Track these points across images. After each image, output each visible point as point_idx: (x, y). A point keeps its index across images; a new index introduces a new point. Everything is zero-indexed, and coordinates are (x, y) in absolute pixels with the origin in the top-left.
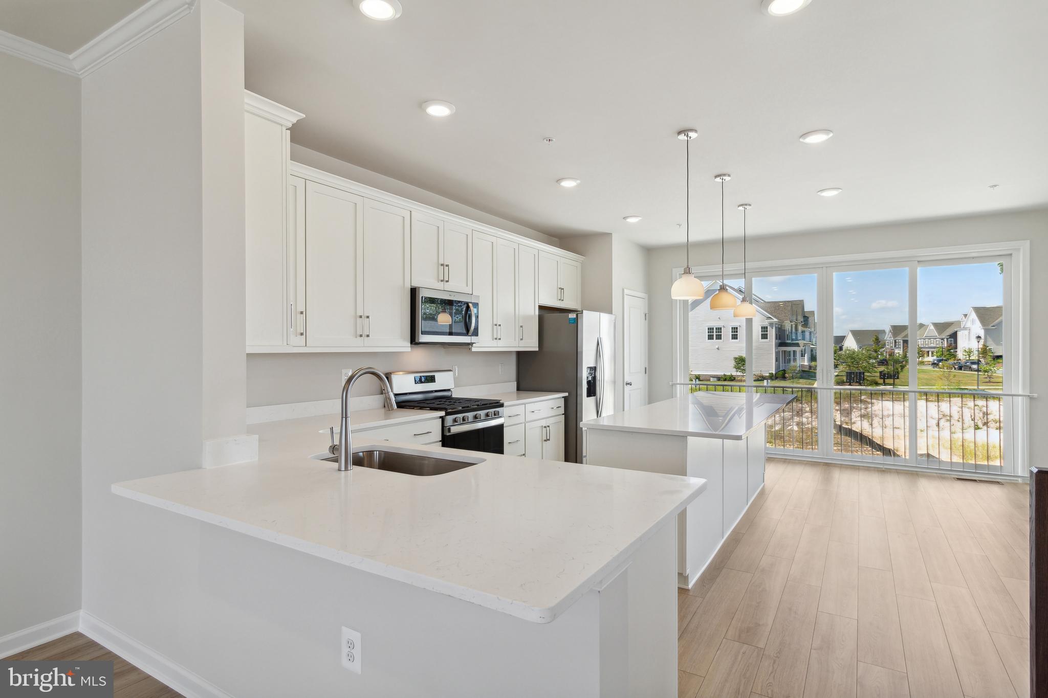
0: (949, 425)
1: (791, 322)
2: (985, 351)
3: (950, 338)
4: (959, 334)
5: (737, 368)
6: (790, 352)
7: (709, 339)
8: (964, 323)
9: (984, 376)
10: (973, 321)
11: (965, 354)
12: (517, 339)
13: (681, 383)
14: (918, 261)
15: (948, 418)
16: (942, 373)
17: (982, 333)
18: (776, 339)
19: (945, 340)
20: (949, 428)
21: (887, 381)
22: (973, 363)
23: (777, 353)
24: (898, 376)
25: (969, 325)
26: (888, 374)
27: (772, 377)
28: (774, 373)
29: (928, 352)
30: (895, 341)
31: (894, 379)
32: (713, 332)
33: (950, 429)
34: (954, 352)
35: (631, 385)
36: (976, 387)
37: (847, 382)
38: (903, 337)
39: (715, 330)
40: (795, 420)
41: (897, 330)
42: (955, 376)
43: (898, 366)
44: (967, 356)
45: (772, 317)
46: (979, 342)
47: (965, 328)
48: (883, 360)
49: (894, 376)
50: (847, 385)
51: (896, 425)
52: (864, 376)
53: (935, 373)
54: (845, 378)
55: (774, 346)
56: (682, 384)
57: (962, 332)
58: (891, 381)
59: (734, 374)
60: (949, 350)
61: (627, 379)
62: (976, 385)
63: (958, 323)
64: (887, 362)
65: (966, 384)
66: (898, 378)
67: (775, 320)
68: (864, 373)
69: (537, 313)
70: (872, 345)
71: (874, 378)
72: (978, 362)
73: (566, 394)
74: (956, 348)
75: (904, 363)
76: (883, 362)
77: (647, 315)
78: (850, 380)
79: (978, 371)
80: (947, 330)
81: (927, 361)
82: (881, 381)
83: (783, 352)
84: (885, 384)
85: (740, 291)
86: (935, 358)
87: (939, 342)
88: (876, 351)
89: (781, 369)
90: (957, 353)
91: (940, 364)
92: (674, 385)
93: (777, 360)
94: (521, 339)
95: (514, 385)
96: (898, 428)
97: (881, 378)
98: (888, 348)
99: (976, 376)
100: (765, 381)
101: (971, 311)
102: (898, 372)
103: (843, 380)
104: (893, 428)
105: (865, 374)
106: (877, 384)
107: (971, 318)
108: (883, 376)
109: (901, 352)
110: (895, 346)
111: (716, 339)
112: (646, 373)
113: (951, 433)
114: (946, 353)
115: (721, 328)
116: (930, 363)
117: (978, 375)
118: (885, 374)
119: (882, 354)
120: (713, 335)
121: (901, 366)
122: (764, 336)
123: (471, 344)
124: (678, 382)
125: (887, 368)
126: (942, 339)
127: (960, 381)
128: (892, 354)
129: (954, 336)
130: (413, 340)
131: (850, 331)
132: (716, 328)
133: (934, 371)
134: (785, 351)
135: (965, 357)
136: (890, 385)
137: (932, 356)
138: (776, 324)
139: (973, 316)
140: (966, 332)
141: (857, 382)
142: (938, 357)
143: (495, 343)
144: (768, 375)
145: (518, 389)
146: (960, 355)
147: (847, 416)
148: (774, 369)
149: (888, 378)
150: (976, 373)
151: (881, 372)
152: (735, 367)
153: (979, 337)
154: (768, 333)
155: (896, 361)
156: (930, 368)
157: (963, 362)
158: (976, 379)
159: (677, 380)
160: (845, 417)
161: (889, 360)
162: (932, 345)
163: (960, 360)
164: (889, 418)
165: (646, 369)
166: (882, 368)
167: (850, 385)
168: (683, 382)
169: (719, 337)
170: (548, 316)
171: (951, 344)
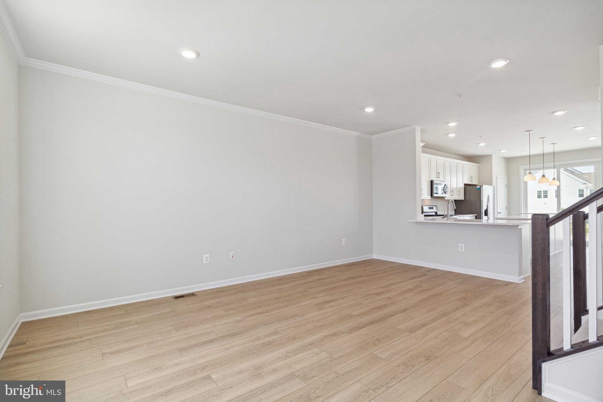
7: (538, 198)
12: (458, 196)
32: (541, 193)
39: (542, 192)
61: (499, 211)
69: (464, 186)
73: (476, 215)
77: (507, 186)
92: (520, 214)
94: (459, 196)
95: (454, 212)
111: (544, 197)
112: (506, 209)
115: (547, 191)
120: (541, 195)
123: (445, 197)
124: (522, 213)
130: (432, 195)
132: (544, 191)
143: (451, 197)
145: (455, 214)
165: (506, 207)
168: (524, 213)
169: (546, 196)
170: (468, 187)
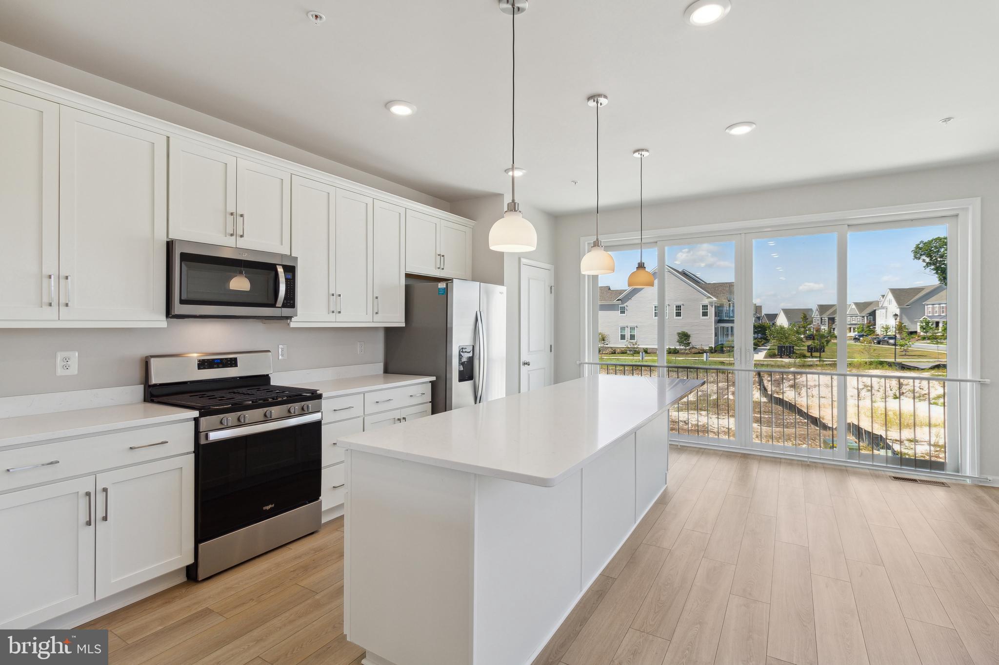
0: (870, 394)
1: (729, 301)
2: (900, 328)
3: (869, 316)
4: (878, 313)
5: (680, 342)
6: (728, 328)
8: (882, 302)
9: (900, 350)
10: (890, 302)
11: (882, 330)
12: (372, 314)
13: (589, 362)
14: (848, 225)
15: (870, 388)
16: (863, 347)
17: (898, 312)
18: (716, 316)
19: (865, 318)
20: (870, 397)
21: (815, 354)
22: (891, 338)
23: (716, 329)
24: (824, 350)
25: (886, 304)
26: (815, 348)
27: (712, 351)
28: (713, 346)
29: (850, 328)
30: (821, 318)
31: (820, 352)
33: (872, 398)
34: (873, 328)
35: (529, 365)
36: (894, 360)
37: (778, 355)
38: (828, 315)
40: (731, 390)
41: (823, 309)
42: (875, 350)
43: (824, 340)
44: (885, 332)
45: (712, 297)
46: (896, 319)
47: (882, 308)
48: (811, 335)
49: (821, 349)
50: (778, 358)
51: (822, 394)
52: (793, 351)
53: (857, 347)
54: (776, 352)
55: (713, 323)
56: (592, 364)
57: (880, 310)
58: (817, 354)
59: (678, 347)
60: (869, 327)
61: (524, 358)
62: (894, 357)
63: (877, 303)
64: (814, 337)
65: (885, 357)
66: (824, 351)
67: (715, 299)
68: (793, 347)
69: (403, 283)
70: (800, 322)
71: (802, 351)
72: (895, 338)
73: (432, 379)
74: (875, 325)
75: (829, 338)
76: (811, 337)
77: (553, 288)
78: (781, 353)
79: (895, 345)
80: (868, 308)
81: (850, 337)
82: (809, 354)
83: (722, 328)
84: (812, 357)
85: (684, 273)
86: (856, 333)
87: (860, 320)
88: (804, 327)
89: (720, 343)
90: (876, 329)
91: (861, 338)
92: (581, 365)
93: (716, 335)
94: (377, 313)
95: (380, 366)
96: (824, 397)
97: (808, 352)
98: (815, 325)
99: (894, 350)
100: (705, 354)
101: (888, 293)
102: (824, 346)
103: (775, 353)
104: (819, 397)
105: (795, 348)
106: (804, 356)
107: (888, 299)
108: (811, 349)
109: (826, 328)
110: (821, 323)
112: (551, 351)
113: (872, 402)
114: (866, 329)
116: (852, 338)
117: (895, 348)
118: (812, 348)
119: (809, 330)
121: (826, 340)
122: (705, 314)
123: (286, 318)
124: (587, 361)
125: (814, 343)
126: (863, 317)
127: (879, 354)
128: (818, 330)
129: (873, 314)
130: (169, 313)
131: (783, 309)
133: (856, 345)
134: (723, 327)
135: (882, 333)
136: (816, 357)
137: (854, 332)
138: (715, 303)
139: (890, 296)
140: (884, 311)
141: (787, 355)
142: (859, 333)
143: (332, 317)
144: (708, 348)
145: (386, 371)
146: (879, 330)
147: (778, 386)
148: (713, 344)
149: (815, 352)
150: (894, 347)
151: (808, 347)
152: (678, 341)
153: (896, 315)
154: (708, 311)
155: (822, 336)
156: (852, 342)
157: (881, 337)
158: (894, 353)
159: (584, 359)
160: (776, 387)
161: (816, 335)
162: (854, 322)
163: (878, 335)
164: (816, 388)
165: (551, 346)
166: (810, 343)
167: (781, 357)
168: (591, 361)
170: (418, 285)
171: (870, 321)
